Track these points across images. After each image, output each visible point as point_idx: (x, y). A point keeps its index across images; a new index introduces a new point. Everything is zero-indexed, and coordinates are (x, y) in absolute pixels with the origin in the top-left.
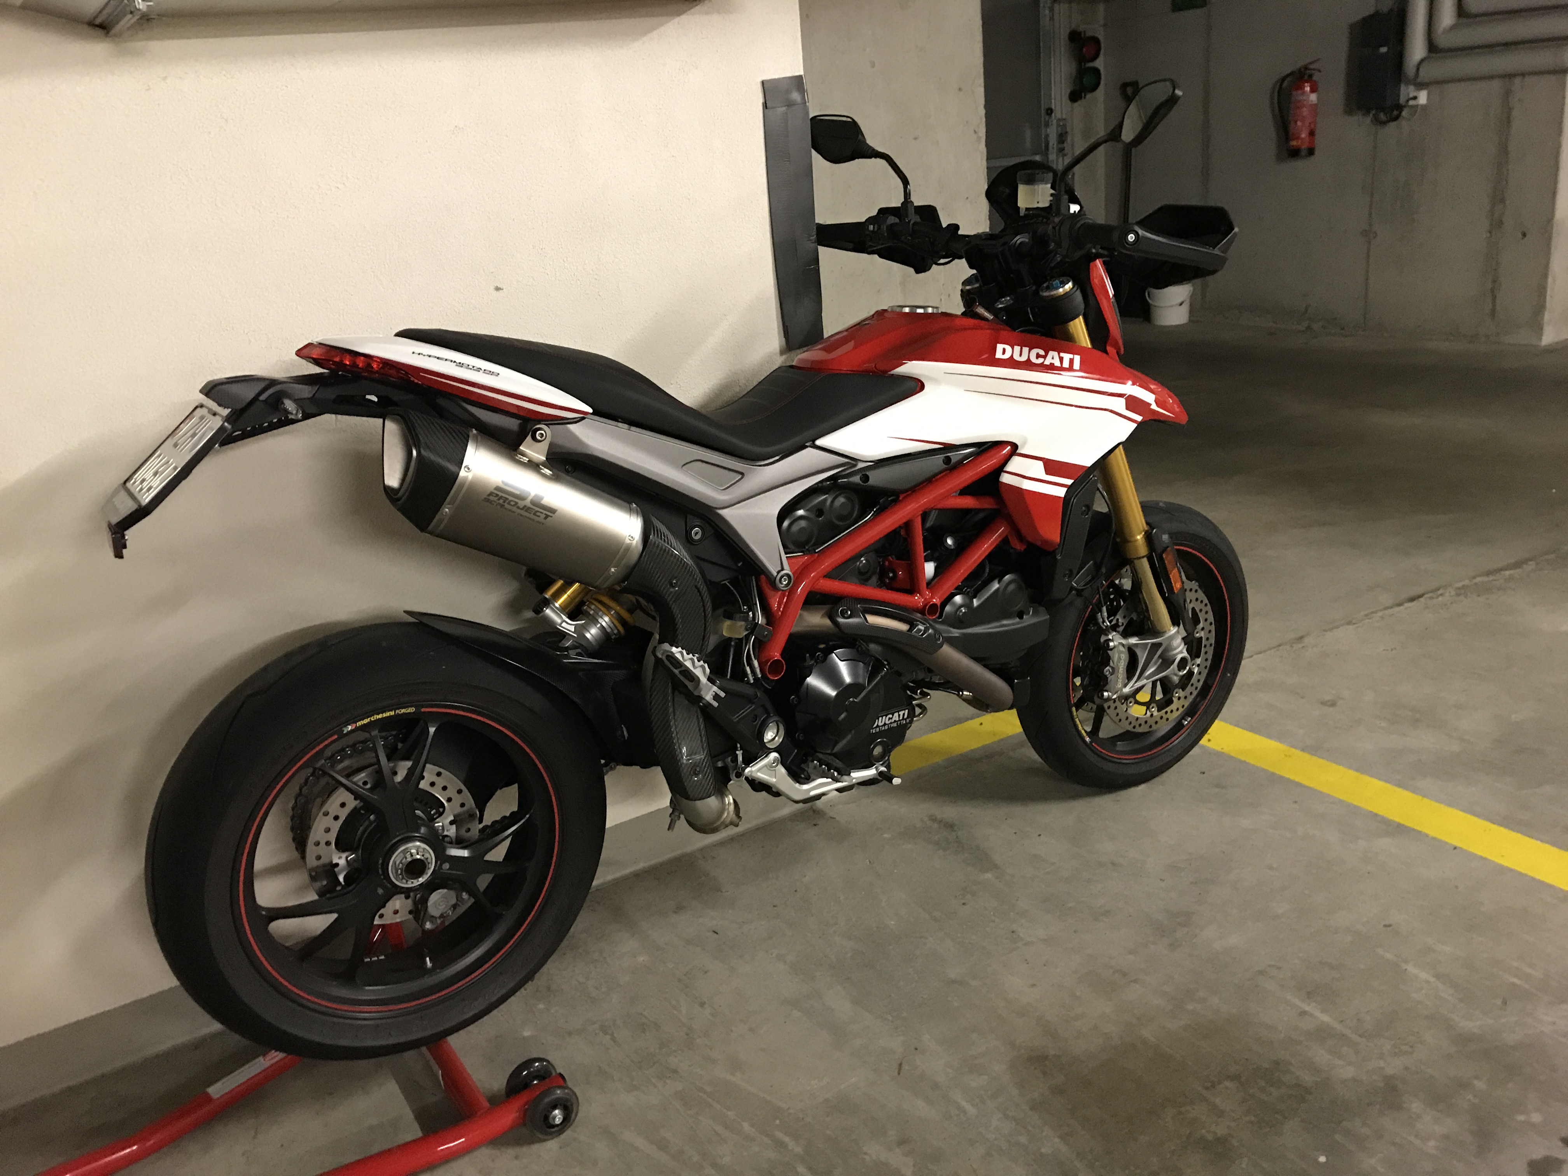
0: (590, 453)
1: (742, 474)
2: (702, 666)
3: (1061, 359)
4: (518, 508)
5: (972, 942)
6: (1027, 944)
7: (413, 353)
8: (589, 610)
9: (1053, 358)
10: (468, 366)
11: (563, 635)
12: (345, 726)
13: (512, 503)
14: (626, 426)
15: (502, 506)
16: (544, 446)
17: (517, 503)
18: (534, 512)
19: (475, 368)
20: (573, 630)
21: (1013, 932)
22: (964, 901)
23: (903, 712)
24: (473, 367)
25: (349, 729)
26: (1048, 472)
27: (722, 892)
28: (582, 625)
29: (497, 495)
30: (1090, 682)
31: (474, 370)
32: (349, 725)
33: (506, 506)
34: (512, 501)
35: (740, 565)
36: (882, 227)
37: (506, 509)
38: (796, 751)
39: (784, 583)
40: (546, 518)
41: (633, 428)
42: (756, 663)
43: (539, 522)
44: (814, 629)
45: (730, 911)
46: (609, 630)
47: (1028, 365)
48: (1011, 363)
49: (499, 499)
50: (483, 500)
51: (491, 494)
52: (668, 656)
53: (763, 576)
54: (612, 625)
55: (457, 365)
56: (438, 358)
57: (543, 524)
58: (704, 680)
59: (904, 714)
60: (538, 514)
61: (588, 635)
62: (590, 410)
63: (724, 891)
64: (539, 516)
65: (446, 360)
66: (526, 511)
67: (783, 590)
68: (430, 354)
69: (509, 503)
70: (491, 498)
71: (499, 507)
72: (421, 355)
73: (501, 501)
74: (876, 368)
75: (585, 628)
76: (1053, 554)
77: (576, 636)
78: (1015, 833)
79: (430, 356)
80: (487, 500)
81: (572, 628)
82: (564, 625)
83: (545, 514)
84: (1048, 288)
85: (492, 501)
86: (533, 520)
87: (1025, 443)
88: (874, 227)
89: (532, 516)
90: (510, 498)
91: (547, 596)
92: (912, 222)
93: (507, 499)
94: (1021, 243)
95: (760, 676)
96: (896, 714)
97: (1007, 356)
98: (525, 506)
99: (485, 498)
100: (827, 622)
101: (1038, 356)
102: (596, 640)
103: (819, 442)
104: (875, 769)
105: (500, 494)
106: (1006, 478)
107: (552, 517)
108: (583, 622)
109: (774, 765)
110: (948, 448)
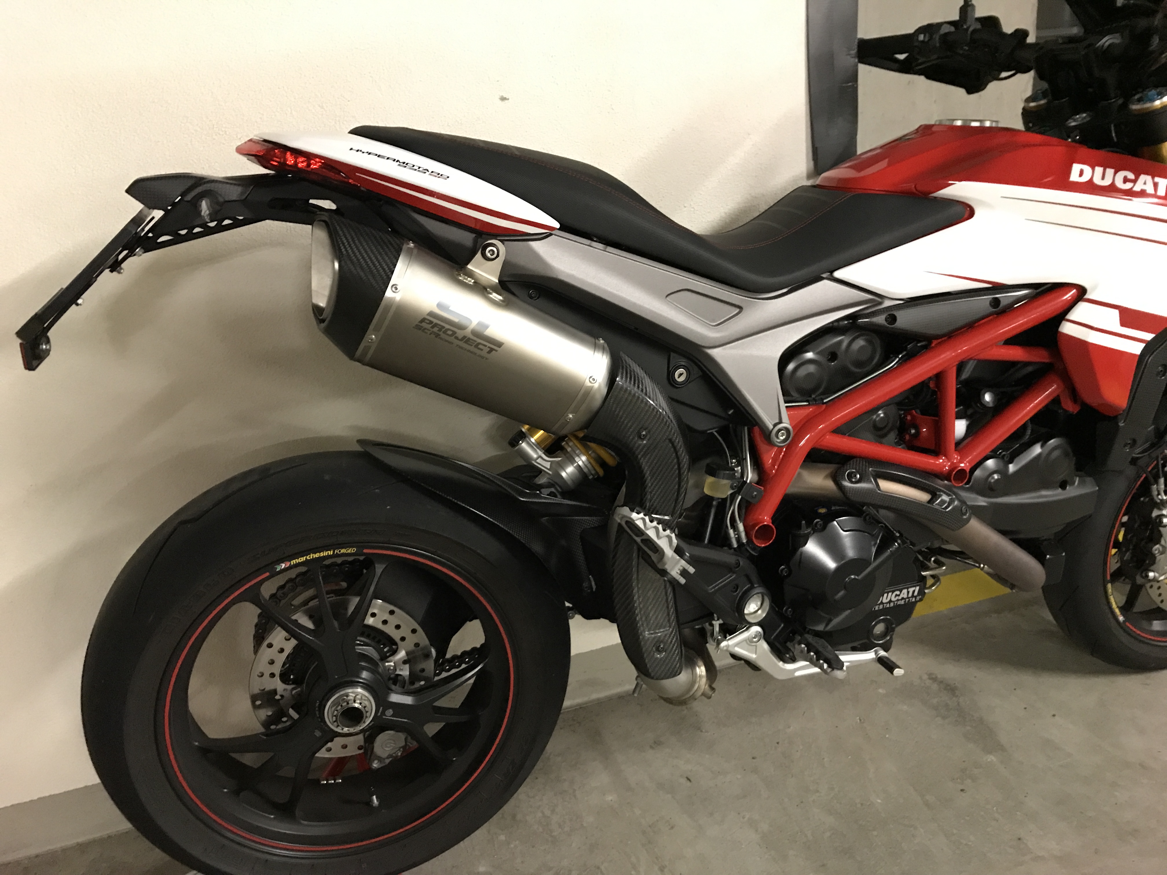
0: (555, 276)
1: (740, 308)
2: (669, 538)
3: (1156, 185)
4: (457, 338)
5: (970, 843)
6: (1037, 859)
7: (351, 149)
8: (566, 447)
9: (1145, 183)
10: (414, 166)
11: (539, 472)
12: (279, 564)
13: (450, 333)
14: (601, 246)
15: (437, 335)
16: (497, 265)
17: (454, 333)
18: (476, 343)
19: (421, 169)
20: (549, 467)
21: (1019, 839)
22: (962, 787)
23: (913, 589)
24: (419, 168)
25: (283, 567)
26: (1123, 324)
27: (701, 731)
28: (558, 463)
29: (431, 322)
30: (1132, 558)
31: (419, 171)
32: (283, 563)
33: (443, 335)
34: (449, 329)
35: (730, 412)
36: (934, 36)
37: (441, 339)
38: (782, 625)
39: (782, 438)
40: (489, 352)
41: (610, 249)
42: (741, 527)
43: (480, 356)
44: (814, 491)
45: (707, 756)
46: (586, 470)
47: (1111, 190)
48: (1090, 188)
49: (433, 327)
50: (414, 327)
51: (423, 320)
52: (627, 522)
53: (756, 429)
54: (589, 465)
55: (399, 165)
56: (379, 156)
57: (487, 359)
58: (669, 552)
59: (914, 591)
60: (480, 346)
61: (564, 474)
62: (557, 225)
63: (704, 731)
64: (482, 350)
66: (466, 342)
67: (779, 447)
68: (369, 152)
69: (445, 332)
70: (424, 325)
71: (433, 336)
72: (359, 152)
73: (436, 329)
74: (916, 190)
75: (561, 466)
76: (1114, 419)
77: (550, 473)
78: (1025, 708)
79: (370, 154)
80: (418, 327)
81: (548, 465)
82: (539, 460)
83: (489, 347)
84: (1140, 100)
85: (425, 329)
86: (475, 354)
87: (1095, 288)
88: (924, 37)
89: (472, 348)
90: (447, 326)
91: (523, 430)
92: (971, 29)
93: (444, 327)
94: (1110, 45)
95: (745, 541)
96: (905, 591)
97: (1085, 178)
98: (465, 337)
99: (417, 325)
100: (830, 484)
101: (1126, 180)
102: (572, 480)
103: (838, 274)
104: (874, 653)
105: (435, 321)
106: (1067, 329)
107: (496, 351)
108: (560, 459)
109: (755, 640)
110: (998, 287)
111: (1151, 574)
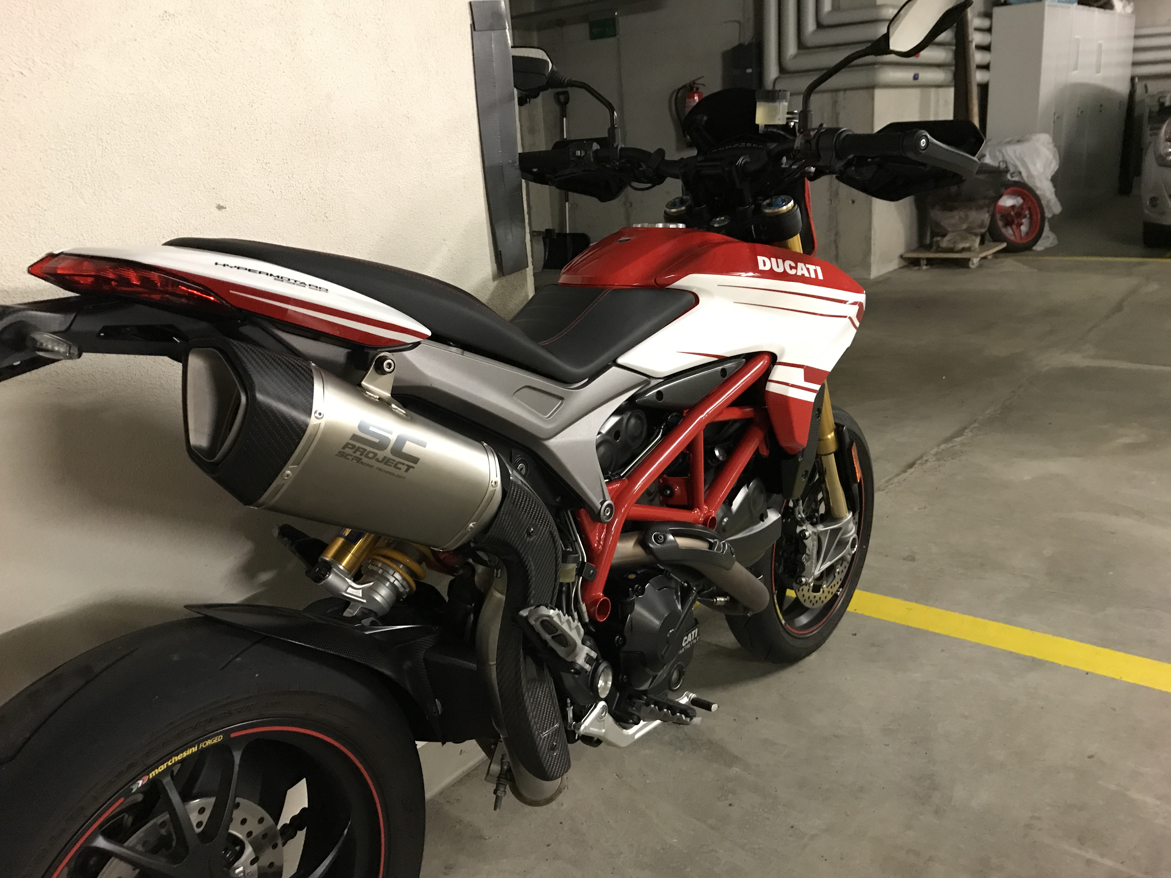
0: (429, 385)
1: (561, 398)
2: (577, 627)
3: (808, 269)
4: (377, 460)
7: (216, 264)
8: (375, 568)
9: (802, 269)
10: (289, 280)
11: (347, 602)
12: (135, 783)
13: (371, 455)
14: (460, 351)
15: (359, 460)
16: (388, 380)
17: (376, 454)
18: (395, 463)
19: (297, 283)
20: (361, 595)
23: (694, 631)
24: (296, 281)
25: (140, 785)
26: (806, 380)
28: (370, 588)
29: (354, 446)
31: (297, 285)
32: (139, 779)
33: (365, 460)
34: (370, 452)
35: (558, 500)
36: (589, 152)
37: (362, 463)
38: (618, 694)
39: (608, 514)
40: (407, 470)
41: (466, 353)
42: (584, 607)
43: (399, 476)
46: (401, 590)
47: (784, 276)
48: (771, 275)
49: (355, 452)
50: (336, 455)
51: (346, 446)
53: (583, 511)
54: (405, 583)
55: (275, 279)
56: (249, 270)
57: (404, 478)
58: (579, 641)
59: (695, 633)
60: (399, 466)
61: (378, 598)
62: (429, 333)
64: (400, 469)
65: (260, 273)
66: (386, 464)
67: (607, 523)
68: (238, 266)
69: (367, 456)
70: (348, 451)
71: (355, 461)
72: (226, 266)
73: (358, 454)
74: (656, 284)
75: (373, 590)
76: (799, 457)
77: (365, 601)
78: (735, 720)
79: (238, 268)
80: (341, 454)
81: (360, 593)
82: (350, 590)
83: (407, 465)
84: (770, 205)
85: (348, 455)
86: (393, 474)
87: (782, 354)
88: (581, 153)
89: (391, 469)
90: (369, 449)
91: (327, 559)
92: (619, 148)
93: (365, 450)
94: (745, 164)
95: (587, 620)
96: (690, 635)
97: (768, 268)
98: (385, 457)
99: (340, 452)
100: (639, 550)
101: (791, 268)
102: (388, 602)
103: (621, 361)
104: (686, 697)
105: (358, 444)
106: (772, 388)
107: (413, 467)
108: (372, 584)
109: (603, 715)
110: (722, 360)
111: (803, 580)
